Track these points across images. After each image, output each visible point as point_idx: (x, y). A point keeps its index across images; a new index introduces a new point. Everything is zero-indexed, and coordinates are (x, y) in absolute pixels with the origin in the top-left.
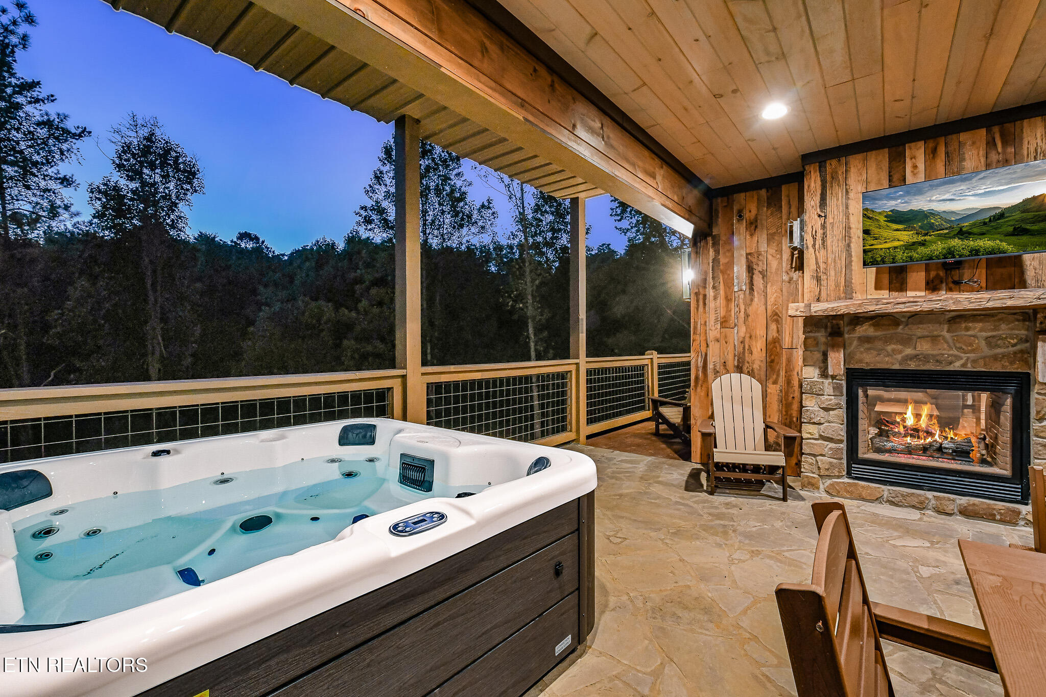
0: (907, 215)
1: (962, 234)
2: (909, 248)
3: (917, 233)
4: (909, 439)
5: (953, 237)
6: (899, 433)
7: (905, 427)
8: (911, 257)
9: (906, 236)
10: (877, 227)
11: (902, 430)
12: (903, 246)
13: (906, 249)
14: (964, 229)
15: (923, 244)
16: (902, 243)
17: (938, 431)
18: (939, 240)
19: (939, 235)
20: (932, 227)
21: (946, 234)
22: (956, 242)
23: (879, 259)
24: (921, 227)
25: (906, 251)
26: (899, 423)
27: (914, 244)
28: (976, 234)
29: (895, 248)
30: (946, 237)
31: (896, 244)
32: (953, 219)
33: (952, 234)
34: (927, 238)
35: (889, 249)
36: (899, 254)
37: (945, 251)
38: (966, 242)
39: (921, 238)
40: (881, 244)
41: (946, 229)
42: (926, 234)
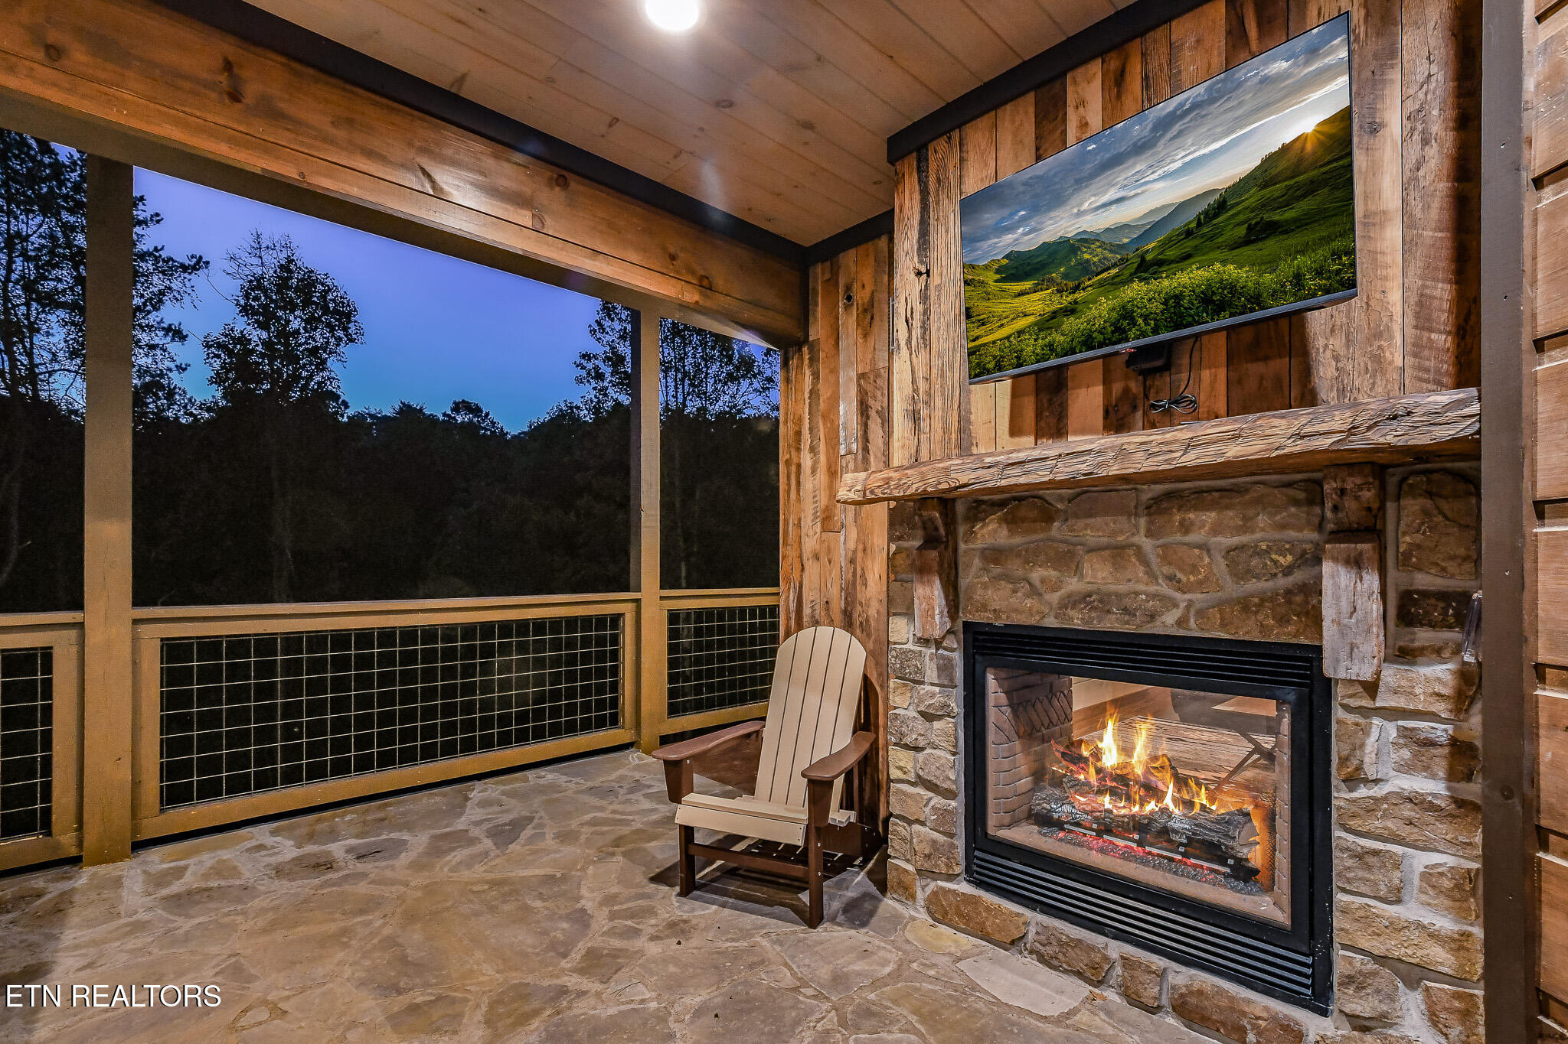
0: (1038, 256)
1: (1147, 268)
2: (1047, 325)
3: (1058, 291)
4: (1107, 801)
5: (1129, 281)
6: (1087, 784)
7: (1099, 771)
8: (1051, 346)
9: (1038, 303)
10: (983, 298)
11: (1093, 779)
12: (1035, 324)
13: (1041, 330)
14: (1149, 257)
15: (1071, 311)
16: (1031, 319)
17: (1171, 786)
18: (1101, 294)
19: (1101, 284)
20: (1086, 269)
21: (1114, 277)
22: (1135, 290)
23: (991, 366)
24: (1065, 276)
25: (1042, 334)
26: (1086, 760)
27: (1054, 314)
28: (1172, 262)
29: (1020, 333)
30: (1115, 283)
31: (1022, 323)
32: (1125, 241)
33: (1127, 273)
34: (1080, 295)
35: (1008, 338)
36: (1027, 345)
37: (1114, 315)
38: (1154, 284)
39: (1067, 299)
40: (992, 331)
41: (1114, 265)
42: (1076, 289)
